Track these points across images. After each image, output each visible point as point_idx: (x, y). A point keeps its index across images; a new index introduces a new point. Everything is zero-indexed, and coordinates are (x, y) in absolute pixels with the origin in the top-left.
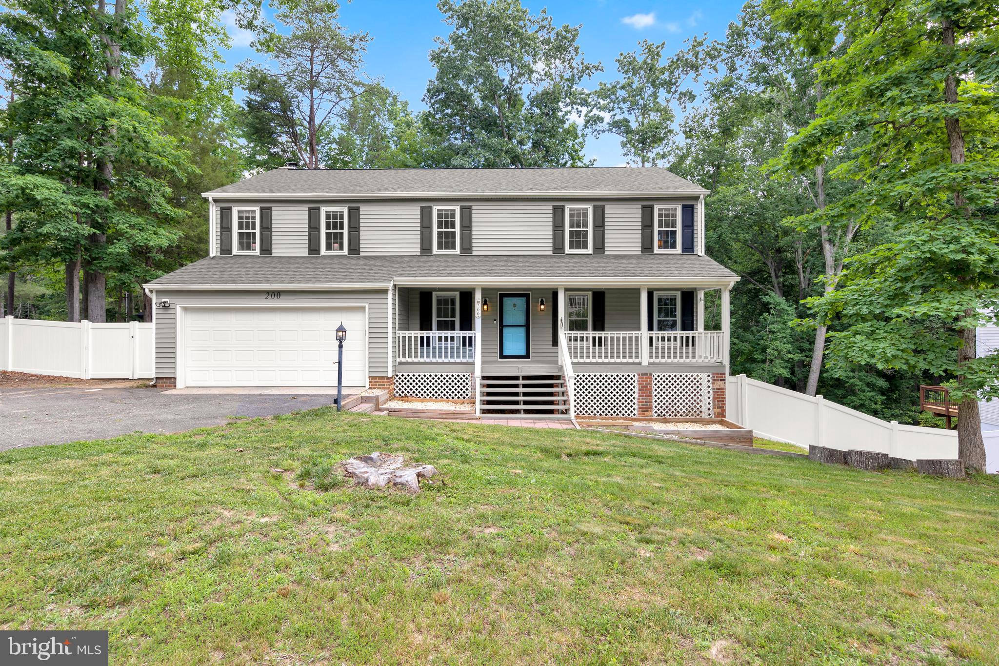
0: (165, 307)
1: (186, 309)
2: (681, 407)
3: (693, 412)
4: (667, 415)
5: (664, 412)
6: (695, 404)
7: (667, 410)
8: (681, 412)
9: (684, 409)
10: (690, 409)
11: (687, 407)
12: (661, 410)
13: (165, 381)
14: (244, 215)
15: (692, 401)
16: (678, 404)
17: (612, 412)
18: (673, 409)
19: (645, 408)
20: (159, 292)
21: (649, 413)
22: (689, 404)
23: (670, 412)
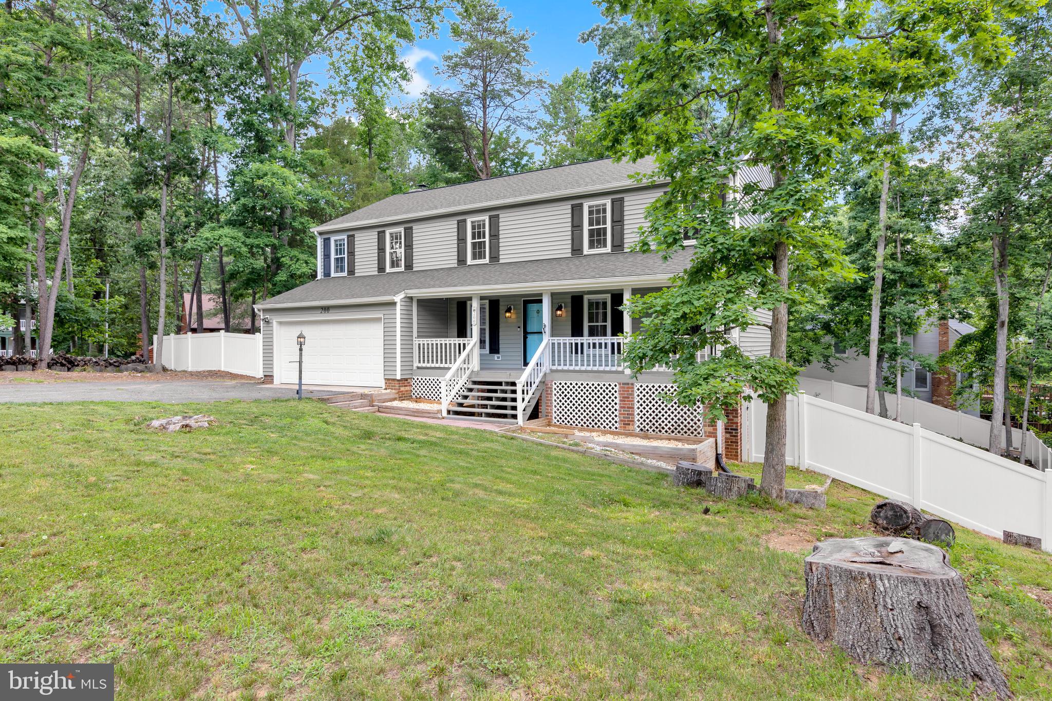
0: (267, 322)
1: (281, 323)
2: (666, 422)
3: (679, 429)
4: (651, 430)
5: (647, 427)
6: (682, 419)
7: (650, 424)
8: (666, 428)
9: (669, 425)
10: (676, 425)
11: (673, 422)
12: (644, 424)
13: (268, 378)
15: (679, 416)
16: (663, 419)
17: (593, 423)
18: (657, 424)
19: (627, 422)
20: (265, 311)
21: (631, 427)
22: (676, 419)
23: (654, 428)
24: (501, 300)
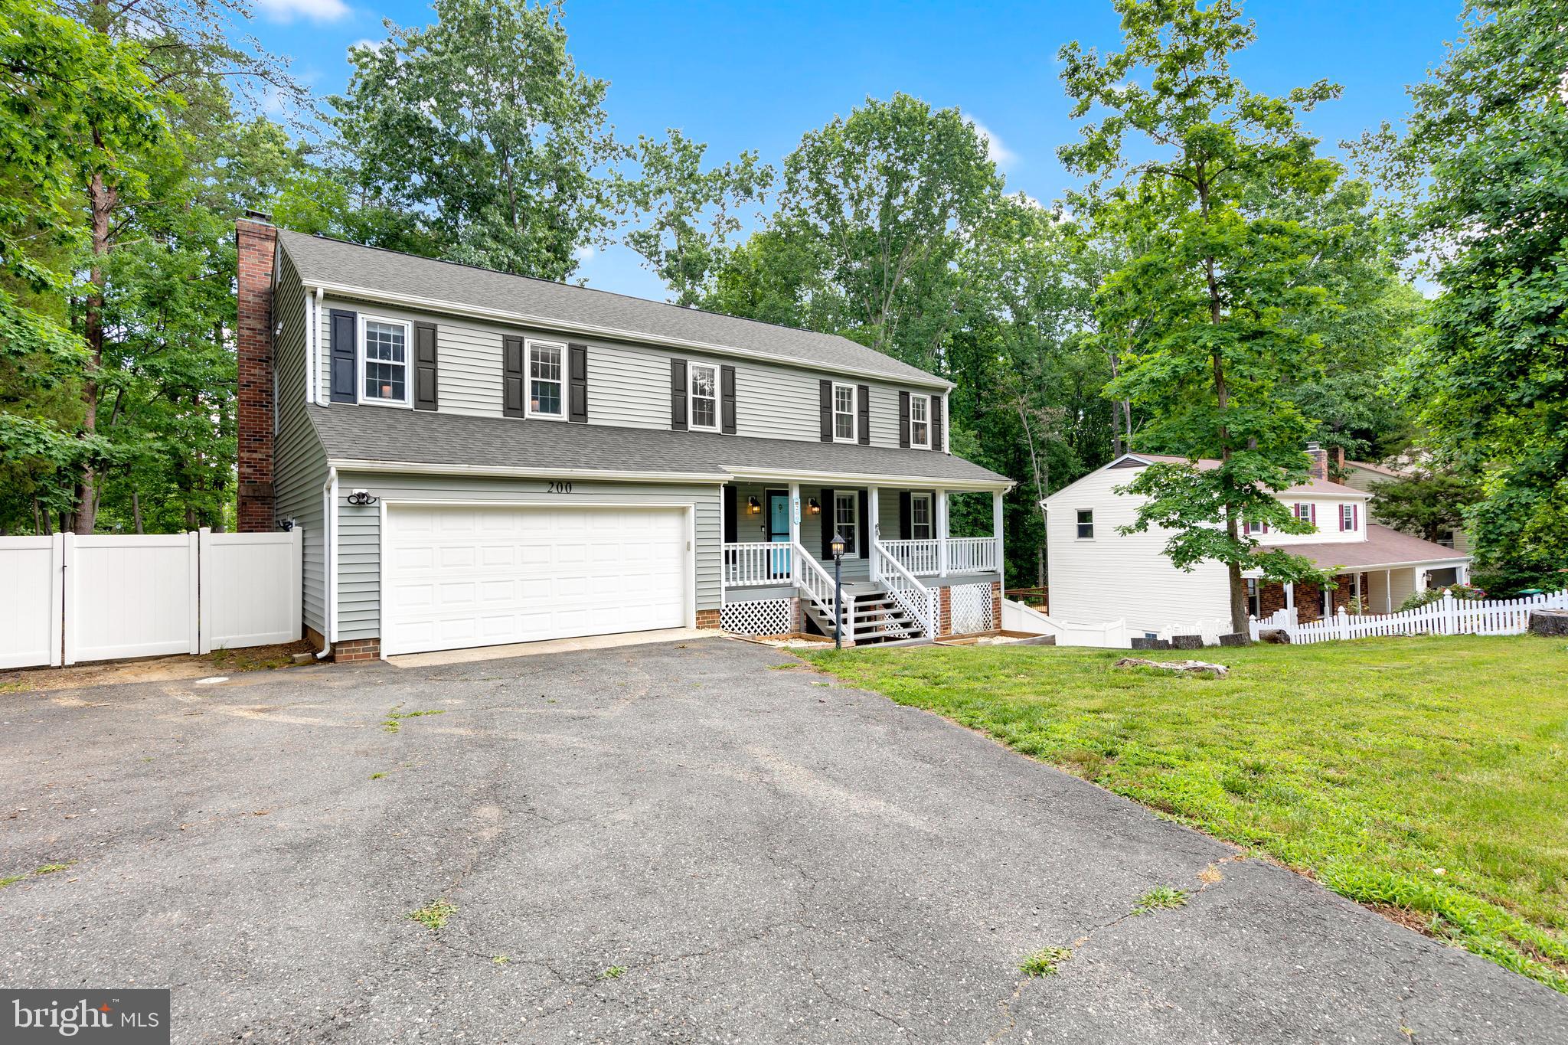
0: (360, 503)
1: (391, 508)
13: (354, 648)
14: (379, 331)
24: (738, 488)
